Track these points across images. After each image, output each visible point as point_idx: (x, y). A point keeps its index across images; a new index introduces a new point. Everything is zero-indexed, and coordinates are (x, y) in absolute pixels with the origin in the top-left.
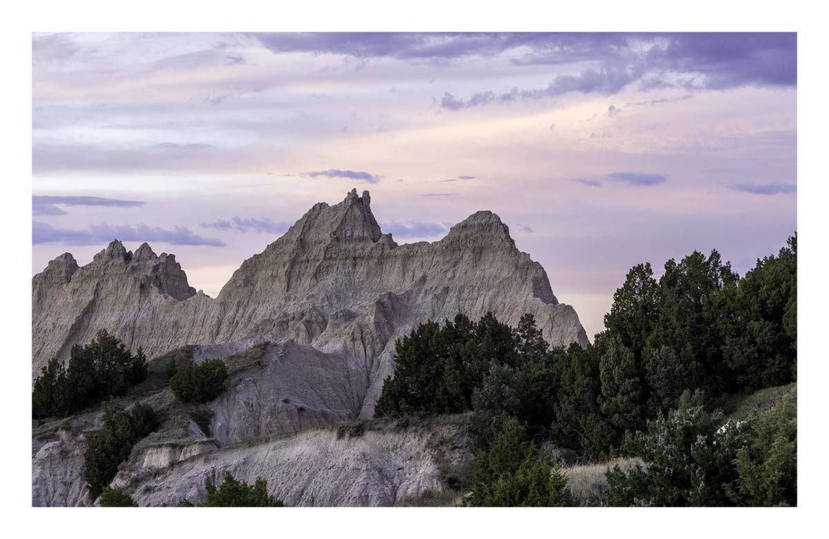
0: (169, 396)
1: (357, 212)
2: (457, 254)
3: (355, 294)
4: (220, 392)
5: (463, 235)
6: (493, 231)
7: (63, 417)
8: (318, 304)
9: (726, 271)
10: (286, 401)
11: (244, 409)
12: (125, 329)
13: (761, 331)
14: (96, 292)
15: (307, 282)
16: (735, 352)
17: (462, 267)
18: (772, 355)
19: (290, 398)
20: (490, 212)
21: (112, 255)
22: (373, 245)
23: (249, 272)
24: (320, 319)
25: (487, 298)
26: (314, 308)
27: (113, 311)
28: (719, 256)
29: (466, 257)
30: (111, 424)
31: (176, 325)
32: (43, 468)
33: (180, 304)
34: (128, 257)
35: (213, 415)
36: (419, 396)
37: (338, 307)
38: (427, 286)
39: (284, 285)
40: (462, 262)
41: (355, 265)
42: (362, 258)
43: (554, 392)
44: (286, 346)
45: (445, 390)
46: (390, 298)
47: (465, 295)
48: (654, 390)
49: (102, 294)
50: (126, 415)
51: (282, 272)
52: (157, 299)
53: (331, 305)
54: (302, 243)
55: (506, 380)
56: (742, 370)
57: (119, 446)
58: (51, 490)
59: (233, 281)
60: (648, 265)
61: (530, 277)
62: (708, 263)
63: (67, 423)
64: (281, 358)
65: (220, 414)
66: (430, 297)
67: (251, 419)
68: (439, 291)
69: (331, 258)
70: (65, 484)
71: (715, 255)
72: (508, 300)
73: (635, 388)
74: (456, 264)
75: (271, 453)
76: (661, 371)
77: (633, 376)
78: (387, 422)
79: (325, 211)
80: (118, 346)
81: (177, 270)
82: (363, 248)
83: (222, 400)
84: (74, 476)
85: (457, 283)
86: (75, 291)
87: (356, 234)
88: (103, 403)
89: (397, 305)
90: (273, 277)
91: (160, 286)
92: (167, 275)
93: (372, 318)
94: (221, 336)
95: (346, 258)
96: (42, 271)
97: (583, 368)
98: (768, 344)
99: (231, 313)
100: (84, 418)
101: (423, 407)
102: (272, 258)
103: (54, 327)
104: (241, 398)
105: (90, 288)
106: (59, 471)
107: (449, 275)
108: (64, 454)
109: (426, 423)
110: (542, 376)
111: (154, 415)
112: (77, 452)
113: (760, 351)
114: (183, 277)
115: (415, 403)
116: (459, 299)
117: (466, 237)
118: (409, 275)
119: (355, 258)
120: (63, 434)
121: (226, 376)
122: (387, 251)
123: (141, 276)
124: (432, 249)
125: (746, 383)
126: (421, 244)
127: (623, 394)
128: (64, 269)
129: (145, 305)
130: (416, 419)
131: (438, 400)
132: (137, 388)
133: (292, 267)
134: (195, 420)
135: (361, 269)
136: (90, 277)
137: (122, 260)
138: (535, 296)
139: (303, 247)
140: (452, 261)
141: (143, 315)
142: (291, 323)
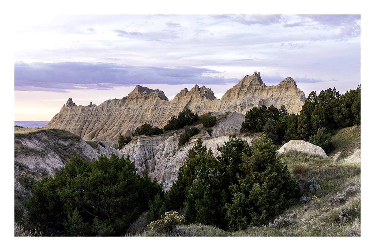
0: (202, 125)
1: (256, 77)
2: (281, 89)
3: (255, 99)
4: (214, 124)
5: (283, 84)
6: (291, 83)
7: (176, 130)
8: (245, 102)
9: (338, 94)
10: (232, 127)
11: (221, 129)
12: (197, 108)
13: (345, 111)
14: (191, 98)
15: (243, 96)
16: (337, 117)
17: (282, 92)
18: (348, 118)
19: (233, 126)
20: (291, 78)
21: (195, 89)
22: (260, 86)
23: (229, 93)
24: (245, 106)
25: (288, 101)
26: (243, 103)
27: (195, 103)
28: (336, 89)
29: (284, 89)
30: (186, 132)
31: (210, 107)
32: (169, 143)
33: (211, 101)
34: (199, 89)
35: (212, 130)
36: (251, 127)
37: (250, 103)
38: (273, 97)
39: (237, 96)
40: (283, 91)
41: (255, 92)
42: (257, 90)
43: (286, 127)
44: (234, 113)
45: (258, 126)
46: (263, 100)
47: (283, 100)
48: (313, 127)
49: (193, 99)
50: (190, 130)
51: (236, 93)
52: (206, 100)
53: (248, 102)
54: (242, 86)
55: (272, 123)
56: (339, 122)
57: (187, 138)
58: (170, 149)
59: (225, 95)
60: (315, 92)
61: (300, 95)
62: (333, 91)
63: (176, 132)
64: (232, 116)
65: (214, 130)
66: (273, 100)
67: (222, 132)
68: (276, 99)
69: (249, 90)
70: (174, 147)
71: (335, 89)
72: (294, 101)
73: (307, 126)
74: (281, 91)
75: (212, 142)
76: (315, 122)
77: (307, 123)
78: (242, 134)
79: (248, 77)
80: (191, 112)
81: (212, 92)
82: (258, 87)
83: (215, 127)
84: (176, 145)
85: (281, 97)
86: (186, 98)
87: (256, 83)
88: (185, 127)
89: (265, 102)
90: (235, 95)
91: (207, 97)
92: (209, 94)
93: (258, 106)
94: (221, 110)
95: (253, 90)
96: (179, 92)
97: (294, 120)
98: (347, 115)
99: (223, 104)
100: (181, 130)
101: (252, 130)
102: (234, 89)
103: (181, 107)
104: (220, 126)
105: (190, 97)
106: (173, 144)
107: (279, 94)
108: (174, 140)
109: (252, 135)
110: (284, 123)
111: (197, 130)
112: (177, 139)
113: (344, 117)
114: (213, 94)
115: (250, 129)
116: (281, 101)
117: (284, 84)
118: (269, 94)
119: (255, 90)
120: (175, 135)
121: (216, 120)
122: (264, 88)
123: (202, 94)
124: (275, 87)
125: (340, 126)
126: (272, 86)
127: (304, 128)
128: (184, 92)
129: (203, 102)
130: (250, 133)
131: (256, 128)
132: (195, 123)
133: (239, 92)
134: (207, 132)
135: (257, 93)
136: (190, 94)
137: (198, 90)
138: (301, 100)
139: (242, 87)
140: (280, 91)
141: (202, 104)
142: (237, 107)
